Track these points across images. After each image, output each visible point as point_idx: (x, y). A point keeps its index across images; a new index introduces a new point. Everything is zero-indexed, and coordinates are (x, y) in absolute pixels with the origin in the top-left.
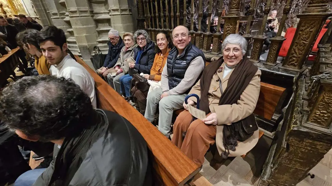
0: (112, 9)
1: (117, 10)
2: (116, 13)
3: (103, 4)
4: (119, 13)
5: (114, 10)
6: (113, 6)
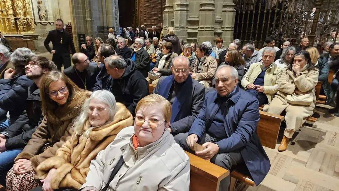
0: (226, 27)
1: (229, 28)
2: (228, 29)
3: (218, 24)
4: (230, 30)
5: (227, 28)
6: (227, 25)
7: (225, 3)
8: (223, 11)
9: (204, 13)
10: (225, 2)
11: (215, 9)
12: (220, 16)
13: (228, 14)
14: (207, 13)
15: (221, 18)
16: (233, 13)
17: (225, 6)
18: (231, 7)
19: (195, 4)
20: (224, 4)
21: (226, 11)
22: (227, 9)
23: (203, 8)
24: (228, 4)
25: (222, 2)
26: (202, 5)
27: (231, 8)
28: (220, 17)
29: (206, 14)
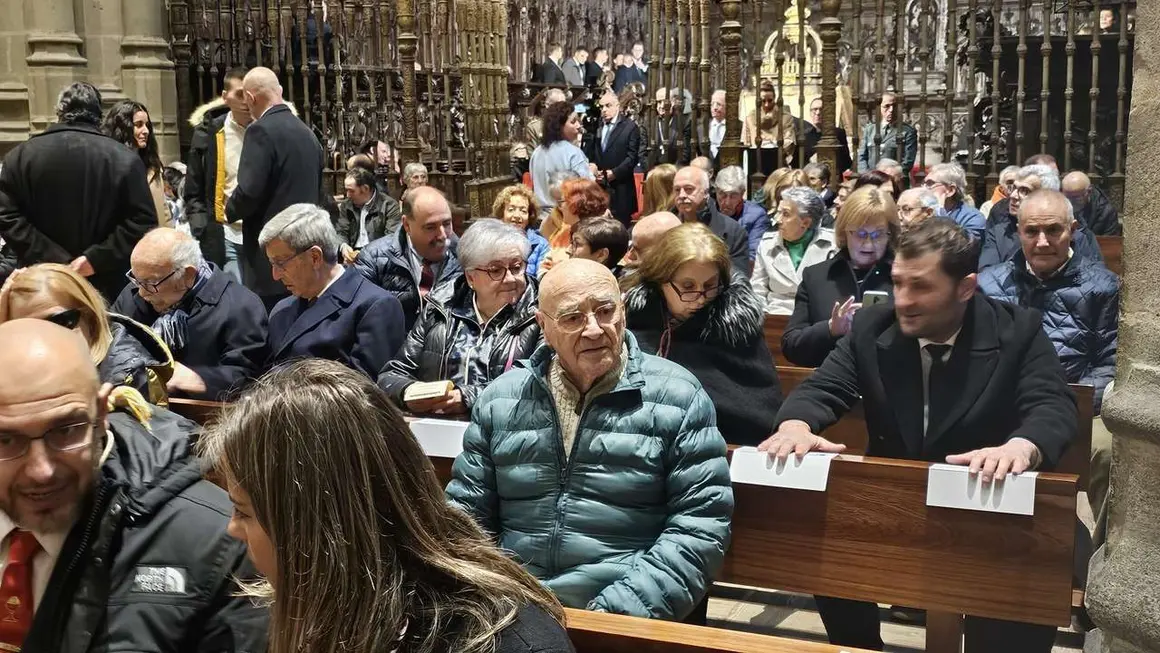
7: (128, 38)
8: (126, 67)
9: (40, 72)
10: (130, 34)
11: (83, 60)
12: (116, 83)
13: (143, 77)
14: (52, 74)
15: (119, 91)
16: (162, 73)
17: (128, 50)
18: (153, 53)
19: (9, 41)
20: (124, 43)
21: (133, 67)
22: (136, 59)
23: (38, 56)
24: (136, 43)
25: (117, 37)
26: (33, 46)
27: (151, 56)
28: (117, 88)
29: (48, 80)
